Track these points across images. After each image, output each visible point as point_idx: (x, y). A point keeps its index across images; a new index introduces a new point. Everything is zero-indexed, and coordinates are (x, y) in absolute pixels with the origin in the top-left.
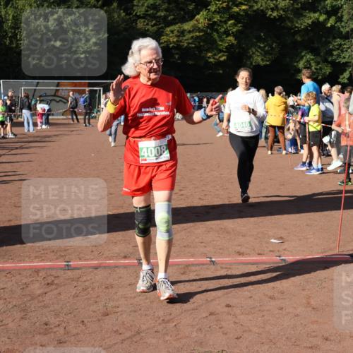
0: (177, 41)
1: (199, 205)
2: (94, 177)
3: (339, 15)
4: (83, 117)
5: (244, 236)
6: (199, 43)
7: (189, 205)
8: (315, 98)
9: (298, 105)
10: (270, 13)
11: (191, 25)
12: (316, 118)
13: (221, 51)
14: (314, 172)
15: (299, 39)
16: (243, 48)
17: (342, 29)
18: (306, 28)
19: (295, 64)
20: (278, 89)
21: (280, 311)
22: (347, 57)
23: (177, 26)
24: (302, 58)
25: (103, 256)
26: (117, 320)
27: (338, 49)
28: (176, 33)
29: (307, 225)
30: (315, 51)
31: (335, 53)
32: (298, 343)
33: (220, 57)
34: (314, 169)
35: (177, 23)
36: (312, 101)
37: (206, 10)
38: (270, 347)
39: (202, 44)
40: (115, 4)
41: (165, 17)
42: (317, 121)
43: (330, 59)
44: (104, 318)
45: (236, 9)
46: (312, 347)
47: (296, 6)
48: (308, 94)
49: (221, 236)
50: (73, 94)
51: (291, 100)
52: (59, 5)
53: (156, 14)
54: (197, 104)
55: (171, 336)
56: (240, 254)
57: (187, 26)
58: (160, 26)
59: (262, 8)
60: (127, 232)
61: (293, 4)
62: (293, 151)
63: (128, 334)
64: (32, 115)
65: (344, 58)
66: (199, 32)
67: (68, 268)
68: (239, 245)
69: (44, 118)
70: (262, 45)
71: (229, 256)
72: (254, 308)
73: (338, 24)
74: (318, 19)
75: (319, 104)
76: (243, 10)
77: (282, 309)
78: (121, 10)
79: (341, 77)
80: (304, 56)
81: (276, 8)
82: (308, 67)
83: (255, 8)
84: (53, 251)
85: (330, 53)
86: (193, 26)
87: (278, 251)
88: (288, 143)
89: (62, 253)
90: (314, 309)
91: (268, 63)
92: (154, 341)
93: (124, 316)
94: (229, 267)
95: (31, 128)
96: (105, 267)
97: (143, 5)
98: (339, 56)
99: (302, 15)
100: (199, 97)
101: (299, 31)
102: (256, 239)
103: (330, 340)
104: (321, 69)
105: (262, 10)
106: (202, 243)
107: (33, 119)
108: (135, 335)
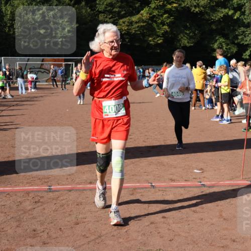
0: (128, 29)
1: (143, 146)
2: (68, 126)
3: (243, 10)
4: (60, 83)
5: (175, 168)
6: (143, 30)
7: (136, 146)
8: (226, 70)
9: (214, 74)
10: (193, 9)
11: (137, 18)
12: (227, 84)
13: (159, 36)
14: (225, 122)
15: (214, 27)
16: (174, 34)
17: (245, 21)
18: (219, 20)
19: (212, 45)
20: (199, 63)
21: (201, 221)
22: (248, 40)
23: (127, 18)
24: (216, 41)
25: (75, 182)
26: (85, 227)
27: (242, 35)
28: (126, 23)
29: (220, 160)
30: (225, 36)
31: (240, 37)
32: (213, 243)
33: (158, 41)
34: (225, 120)
35: (127, 17)
36: (223, 71)
37: (148, 7)
38: (194, 247)
39: (145, 31)
40: (83, 3)
41: (119, 12)
42: (227, 86)
43: (236, 42)
44: (76, 226)
45: (169, 6)
46: (223, 247)
47: (212, 4)
48: (221, 67)
49: (159, 168)
50: (53, 67)
51: (209, 71)
52: (43, 4)
53: (112, 10)
54: (142, 74)
55: (123, 239)
56: (172, 180)
57: (135, 18)
58: (115, 19)
59: (188, 6)
60: (92, 165)
61: (210, 3)
62: (210, 107)
63: (93, 238)
64: (25, 82)
65: (246, 41)
66: (143, 23)
67: (50, 190)
68: (172, 174)
69: (33, 84)
70: (188, 32)
71: (164, 182)
72: (183, 219)
73: (242, 16)
74: (227, 13)
75: (228, 74)
76: (175, 7)
77: (202, 219)
78: (87, 7)
79: (244, 54)
80: (218, 39)
81: (197, 6)
82: (221, 47)
83: (183, 5)
84: (39, 179)
85: (236, 37)
86: (138, 19)
87: (200, 178)
88: (206, 101)
89: (46, 180)
90: (225, 219)
91: (192, 45)
92: (111, 242)
93: (90, 225)
94: (164, 189)
95: (24, 91)
96: (76, 190)
97: (103, 4)
98: (242, 39)
99: (216, 11)
100: (143, 69)
101: (214, 22)
102: (183, 170)
103: (236, 242)
104: (230, 49)
105: (188, 7)
106: (145, 172)
107: (25, 85)
108: (98, 238)
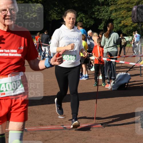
15: (76, 5)
22: (102, 16)
27: (98, 11)
30: (85, 12)
31: (96, 13)
34: (83, 77)
43: (93, 16)
49: (31, 115)
56: (41, 125)
65: (101, 16)
68: (41, 120)
70: (56, 9)
79: (100, 26)
80: (79, 15)
82: (81, 21)
85: (93, 13)
87: (62, 123)
94: (34, 132)
98: (98, 15)
102: (50, 116)
104: (88, 22)
